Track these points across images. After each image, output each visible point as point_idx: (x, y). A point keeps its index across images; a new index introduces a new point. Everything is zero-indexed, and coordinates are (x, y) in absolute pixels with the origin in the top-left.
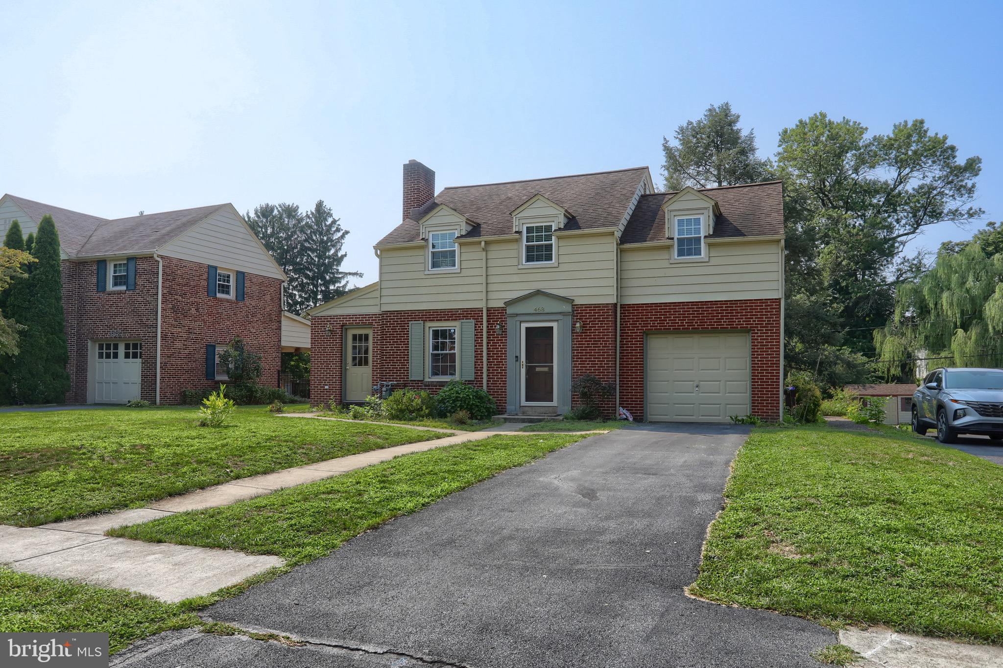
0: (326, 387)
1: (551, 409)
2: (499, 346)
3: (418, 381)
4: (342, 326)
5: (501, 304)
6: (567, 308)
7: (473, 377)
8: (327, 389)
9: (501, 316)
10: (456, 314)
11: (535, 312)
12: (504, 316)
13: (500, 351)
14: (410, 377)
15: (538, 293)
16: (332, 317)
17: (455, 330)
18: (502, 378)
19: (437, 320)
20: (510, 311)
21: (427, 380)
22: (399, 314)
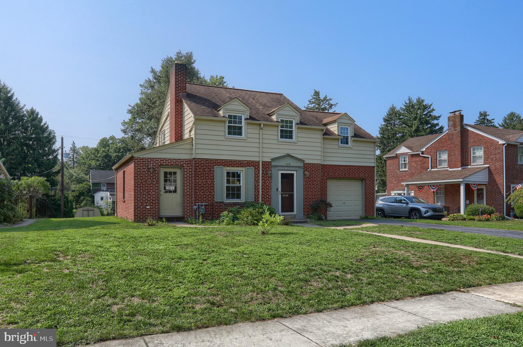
0: (148, 207)
1: (293, 216)
2: (267, 182)
3: (220, 202)
4: (159, 165)
5: (269, 160)
6: (301, 164)
7: (254, 200)
8: (148, 209)
9: (268, 166)
10: (243, 163)
11: (286, 165)
12: (270, 166)
13: (268, 185)
14: (215, 200)
15: (289, 156)
16: (152, 159)
17: (240, 172)
18: (269, 200)
19: (231, 166)
20: (273, 164)
21: (225, 201)
22: (207, 161)
